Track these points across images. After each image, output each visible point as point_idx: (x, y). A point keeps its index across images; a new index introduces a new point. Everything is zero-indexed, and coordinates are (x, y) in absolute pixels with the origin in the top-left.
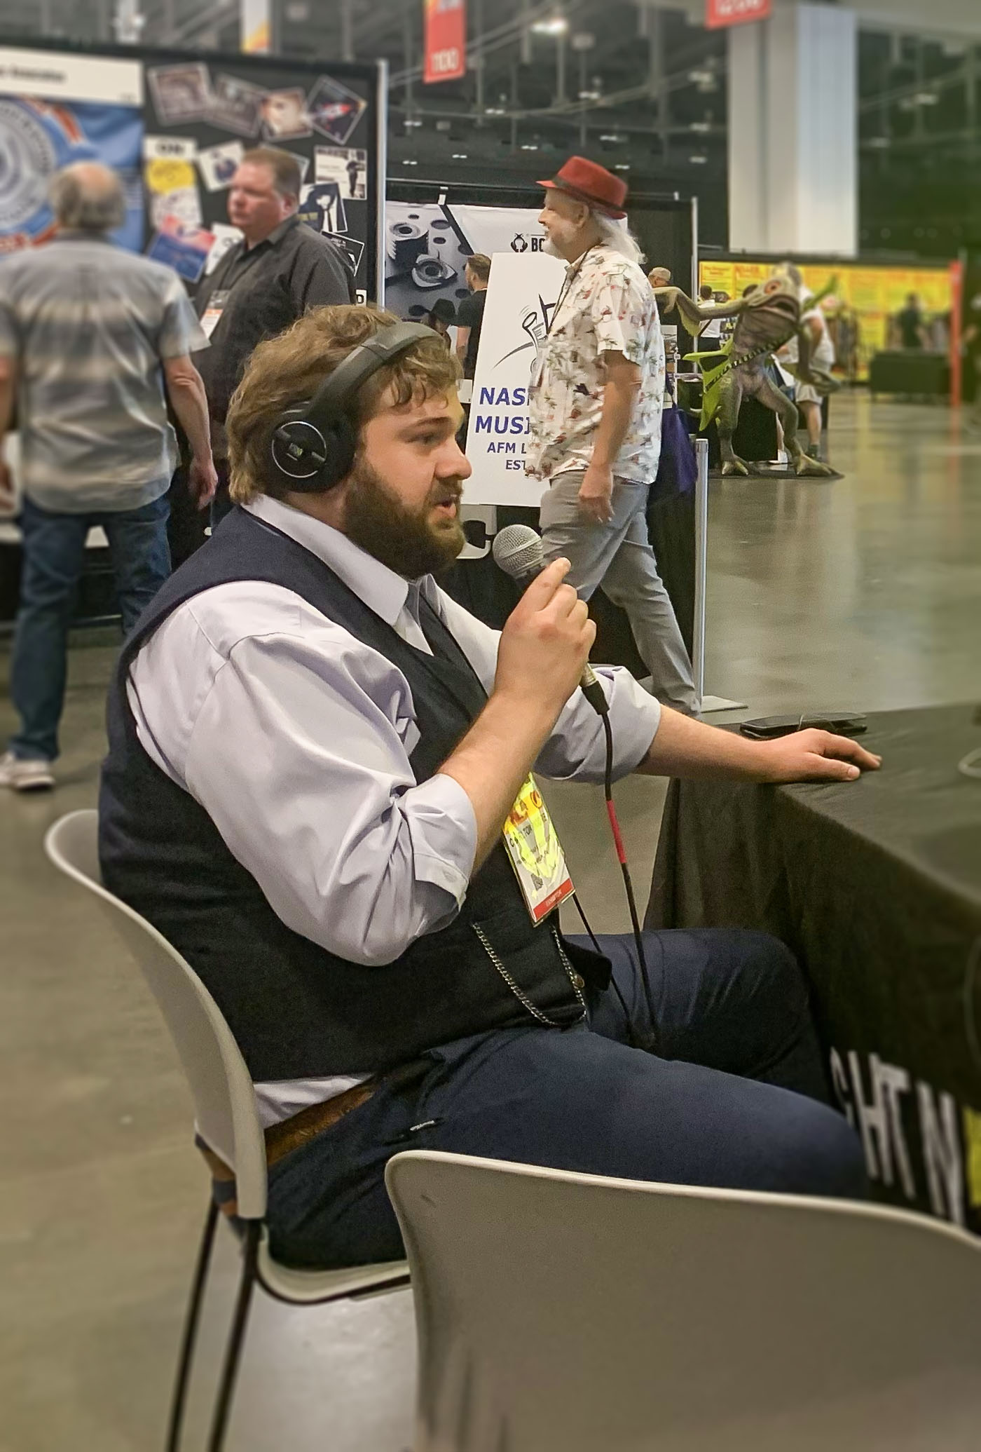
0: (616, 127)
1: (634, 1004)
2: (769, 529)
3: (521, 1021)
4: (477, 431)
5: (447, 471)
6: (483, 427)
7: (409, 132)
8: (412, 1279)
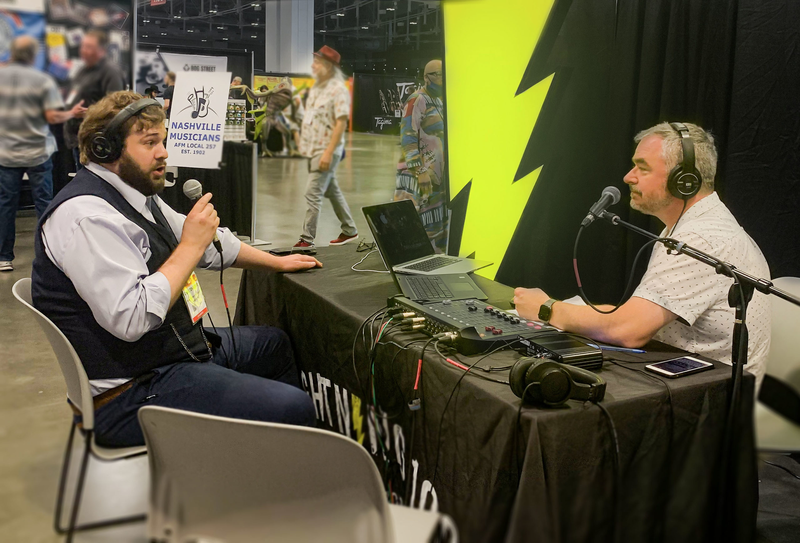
0: (223, 24)
1: (229, 353)
2: (280, 177)
3: (188, 359)
4: (171, 139)
5: (159, 156)
6: (173, 137)
7: (145, 24)
8: (148, 453)
